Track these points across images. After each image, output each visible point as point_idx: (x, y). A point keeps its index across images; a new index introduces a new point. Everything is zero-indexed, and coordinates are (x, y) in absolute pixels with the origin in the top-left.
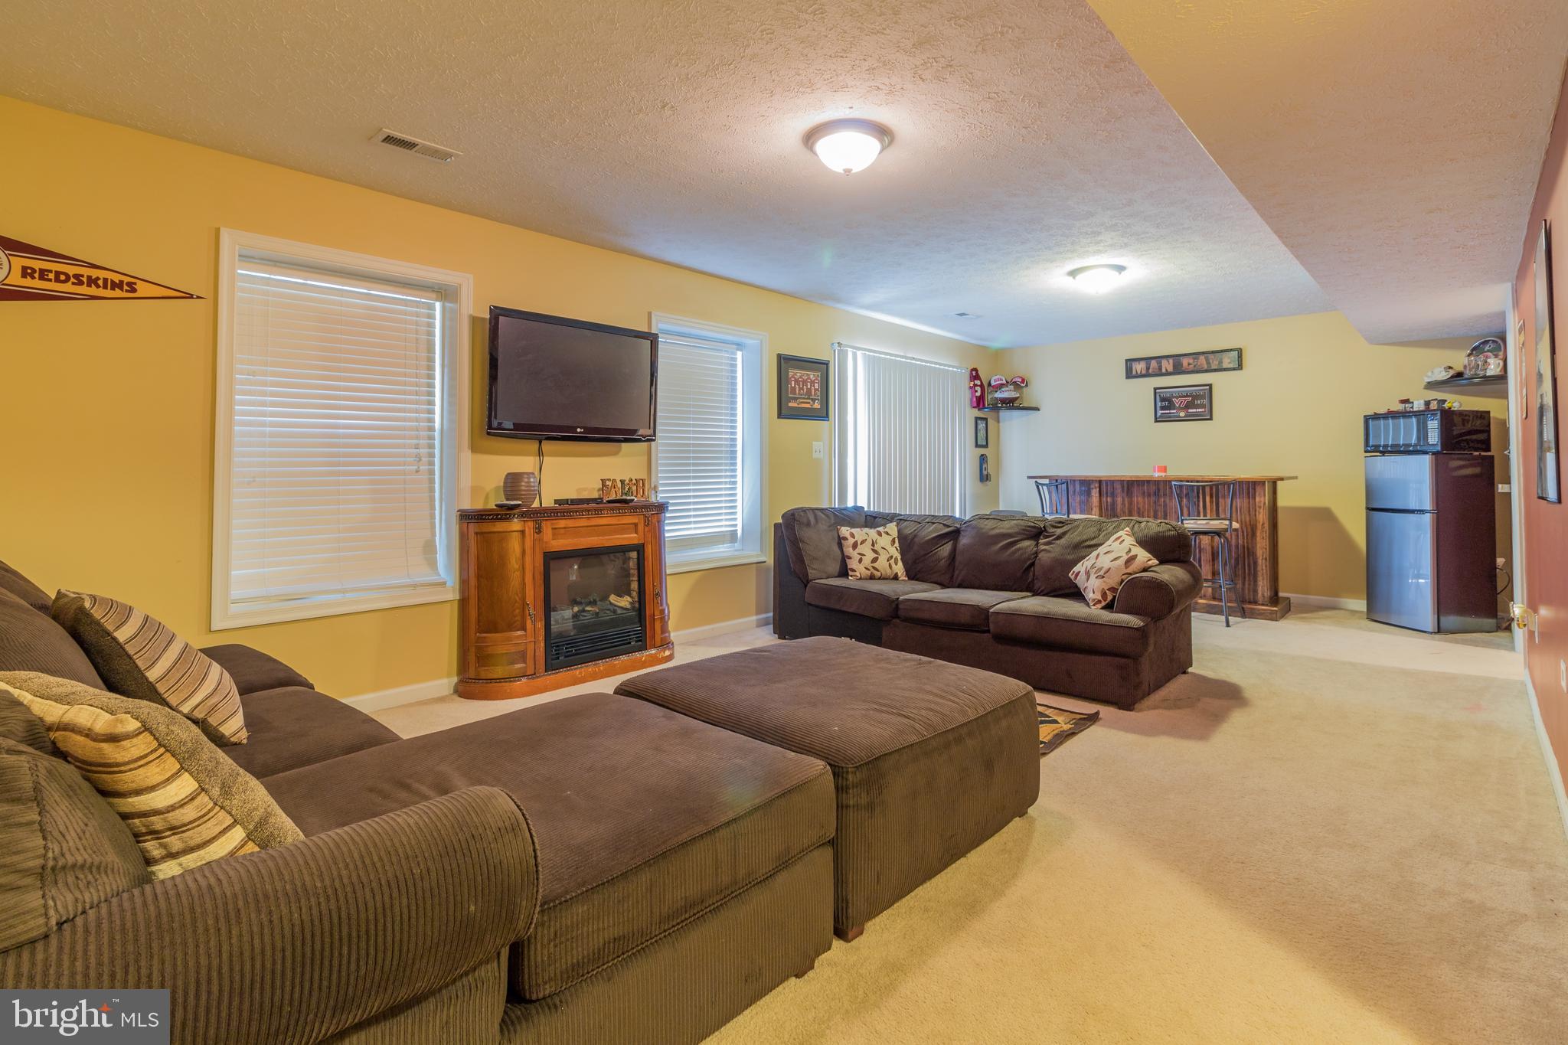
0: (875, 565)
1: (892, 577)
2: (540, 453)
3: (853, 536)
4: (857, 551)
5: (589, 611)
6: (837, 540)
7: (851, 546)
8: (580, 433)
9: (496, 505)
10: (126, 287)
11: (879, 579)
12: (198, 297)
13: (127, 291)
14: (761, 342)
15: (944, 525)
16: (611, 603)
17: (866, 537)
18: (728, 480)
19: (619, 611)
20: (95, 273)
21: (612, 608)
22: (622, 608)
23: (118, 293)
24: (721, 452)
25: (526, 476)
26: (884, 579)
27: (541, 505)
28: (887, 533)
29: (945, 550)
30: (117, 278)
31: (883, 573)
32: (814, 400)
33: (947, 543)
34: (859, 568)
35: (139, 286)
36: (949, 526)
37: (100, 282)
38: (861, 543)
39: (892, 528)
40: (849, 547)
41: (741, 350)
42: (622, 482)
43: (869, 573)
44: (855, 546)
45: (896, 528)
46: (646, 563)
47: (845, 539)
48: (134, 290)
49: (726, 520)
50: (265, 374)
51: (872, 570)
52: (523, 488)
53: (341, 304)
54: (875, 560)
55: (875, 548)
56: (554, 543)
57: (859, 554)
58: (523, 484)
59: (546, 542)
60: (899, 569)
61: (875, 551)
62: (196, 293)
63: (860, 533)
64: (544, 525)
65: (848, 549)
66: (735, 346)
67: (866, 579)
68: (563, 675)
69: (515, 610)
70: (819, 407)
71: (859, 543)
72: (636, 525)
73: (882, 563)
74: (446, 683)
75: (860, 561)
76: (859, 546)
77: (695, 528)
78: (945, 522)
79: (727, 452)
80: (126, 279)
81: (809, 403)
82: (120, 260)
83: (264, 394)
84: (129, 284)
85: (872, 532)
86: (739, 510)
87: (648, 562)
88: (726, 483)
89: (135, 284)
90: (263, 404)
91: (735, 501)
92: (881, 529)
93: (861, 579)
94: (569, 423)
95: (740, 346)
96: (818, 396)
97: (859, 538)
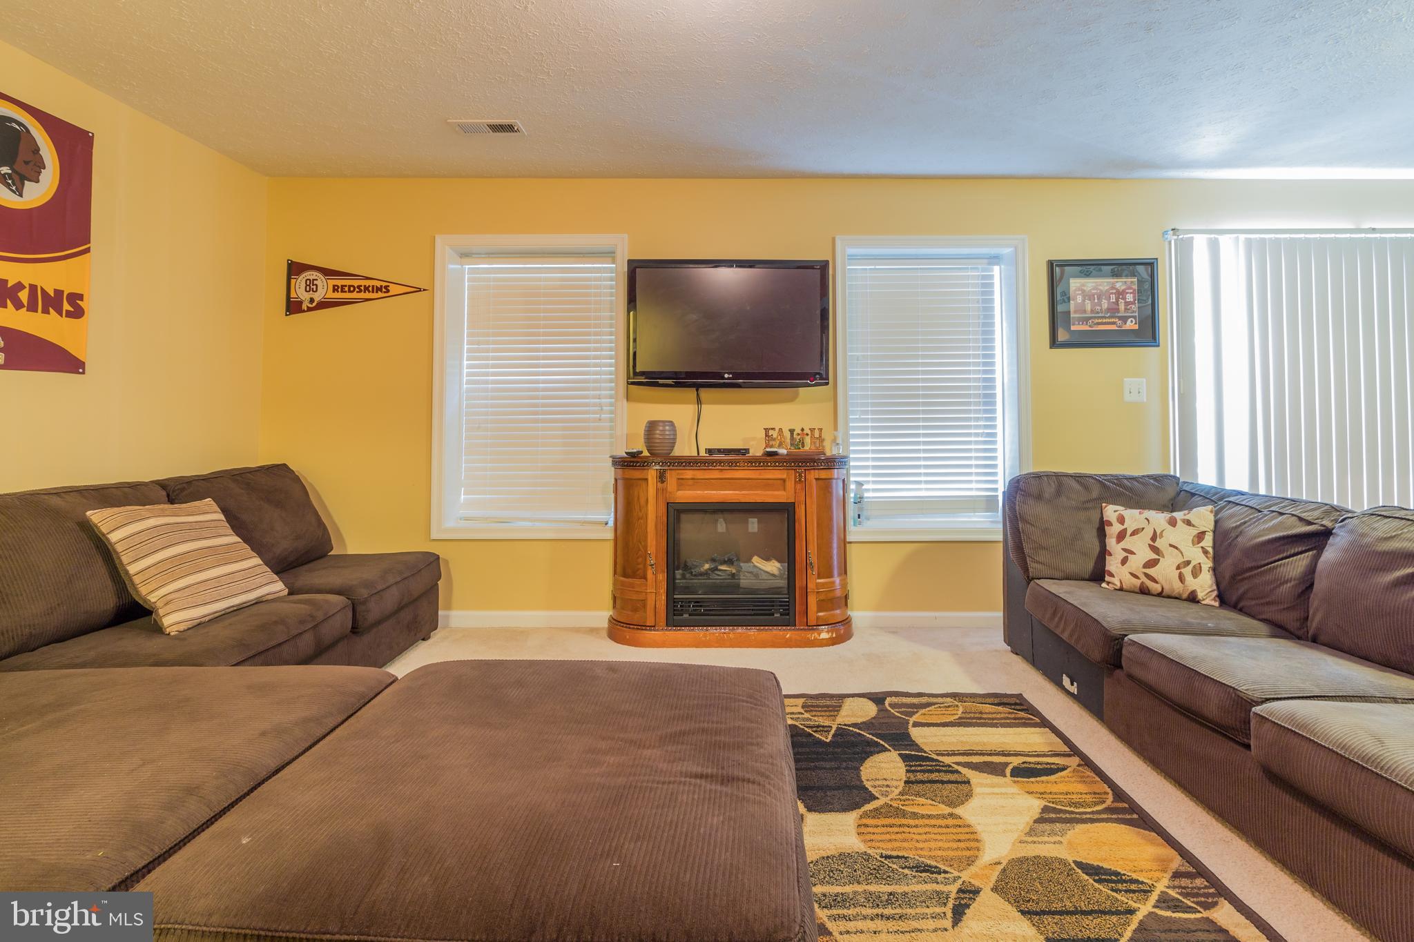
0: (1150, 571)
1: (1185, 596)
2: (699, 402)
3: (1121, 520)
4: (1123, 544)
5: (722, 570)
6: (1097, 525)
7: (1115, 536)
8: (729, 378)
9: (626, 453)
10: (384, 290)
11: (1160, 595)
12: (424, 290)
13: (385, 292)
14: (1016, 248)
15: (1301, 519)
16: (755, 566)
17: (1143, 524)
18: (981, 431)
19: (764, 576)
20: (367, 283)
21: (755, 570)
22: (767, 572)
23: (380, 294)
24: (969, 396)
25: (661, 424)
26: (1169, 597)
27: (698, 454)
28: (1188, 523)
29: (1296, 566)
30: (378, 284)
31: (1167, 587)
32: (1124, 319)
33: (1301, 553)
34: (1119, 572)
35: (392, 287)
36: (1309, 523)
37: (370, 289)
38: (1133, 534)
39: (1203, 517)
40: (1112, 538)
41: (997, 264)
42: (792, 431)
43: (1137, 583)
44: (1121, 536)
45: (1211, 518)
46: (797, 524)
47: (1110, 524)
48: (388, 291)
49: (978, 482)
50: (487, 343)
51: (1144, 579)
52: (657, 436)
53: (540, 279)
54: (1151, 564)
55: (1157, 544)
56: (680, 493)
57: (1125, 550)
58: (658, 432)
59: (670, 493)
60: (1204, 584)
61: (1155, 549)
62: (422, 287)
63: (1134, 517)
64: (668, 474)
65: (1111, 540)
66: (986, 261)
67: (1133, 592)
68: (685, 633)
69: (638, 558)
70: (1137, 327)
71: (1129, 532)
72: (784, 480)
73: (1166, 573)
74: (602, 616)
75: (1124, 561)
76: (1128, 538)
77: (927, 489)
78: (1303, 515)
79: (978, 396)
80: (384, 284)
81: (1114, 323)
82: (379, 271)
83: (487, 358)
84: (386, 287)
85: (1158, 519)
86: (1000, 470)
87: (800, 524)
88: (977, 435)
89: (389, 286)
90: (487, 366)
91: (995, 458)
92: (1179, 515)
93: (1121, 589)
94: (715, 369)
95: (995, 259)
96: (1134, 312)
97: (1130, 525)
